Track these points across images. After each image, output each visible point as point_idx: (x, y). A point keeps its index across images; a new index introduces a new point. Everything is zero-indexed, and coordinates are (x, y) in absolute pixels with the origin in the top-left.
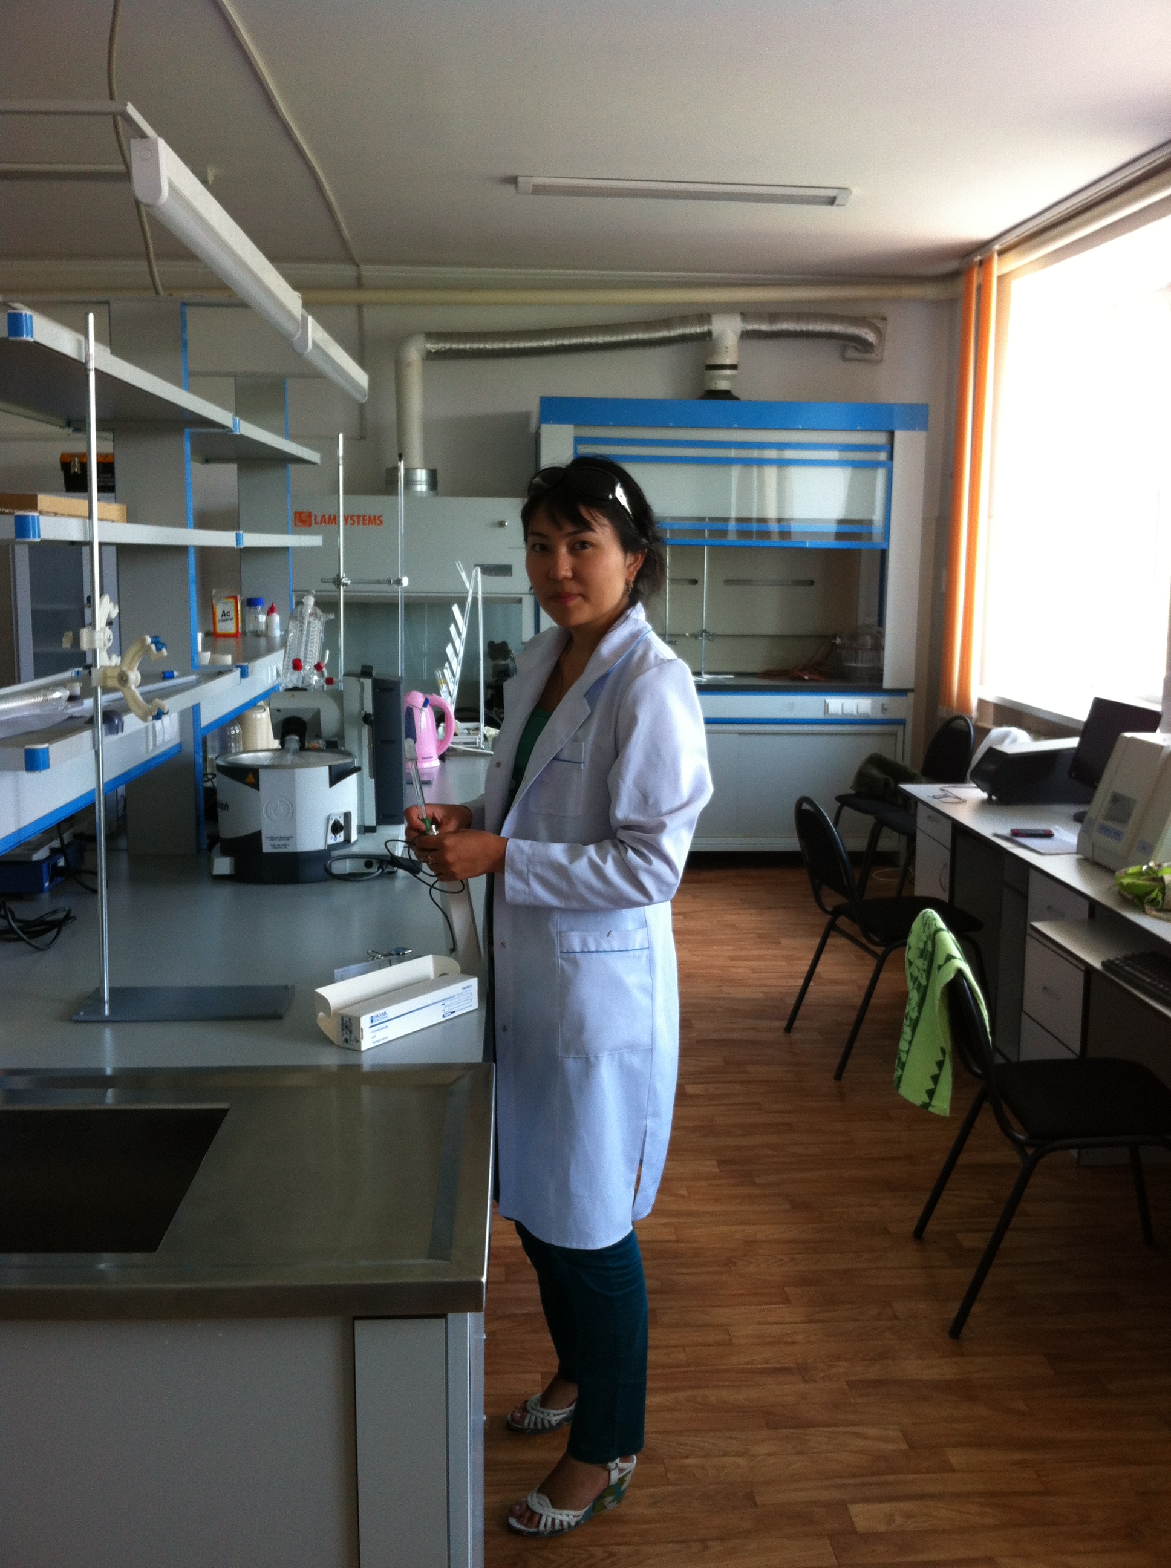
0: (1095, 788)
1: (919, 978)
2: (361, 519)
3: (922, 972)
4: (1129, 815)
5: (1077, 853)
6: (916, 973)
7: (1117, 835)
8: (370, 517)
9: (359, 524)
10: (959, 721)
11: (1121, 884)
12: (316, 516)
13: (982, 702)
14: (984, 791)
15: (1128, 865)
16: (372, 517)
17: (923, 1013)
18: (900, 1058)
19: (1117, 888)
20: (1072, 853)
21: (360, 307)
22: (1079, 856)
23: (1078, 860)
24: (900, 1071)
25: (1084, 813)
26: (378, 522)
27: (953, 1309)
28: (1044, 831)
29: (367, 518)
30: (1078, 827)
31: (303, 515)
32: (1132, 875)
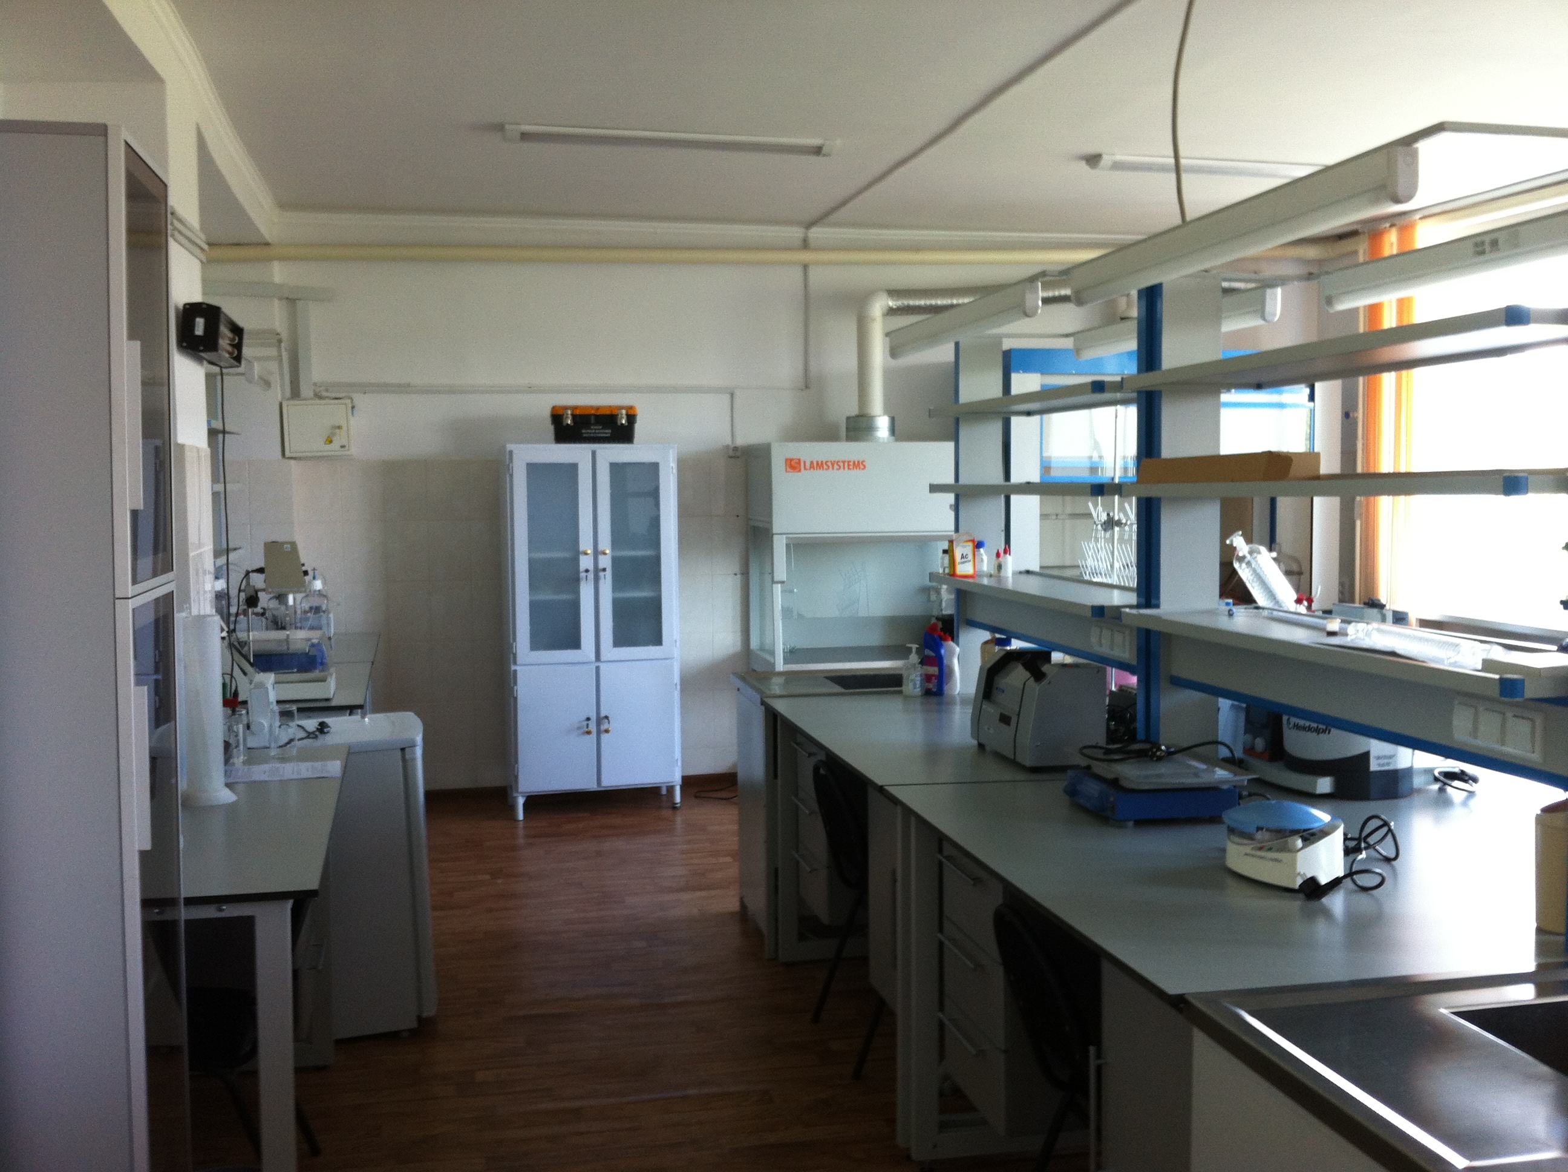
2: (846, 464)
8: (854, 462)
9: (844, 468)
12: (805, 462)
16: (856, 463)
21: (806, 267)
26: (862, 467)
29: (851, 464)
31: (793, 463)
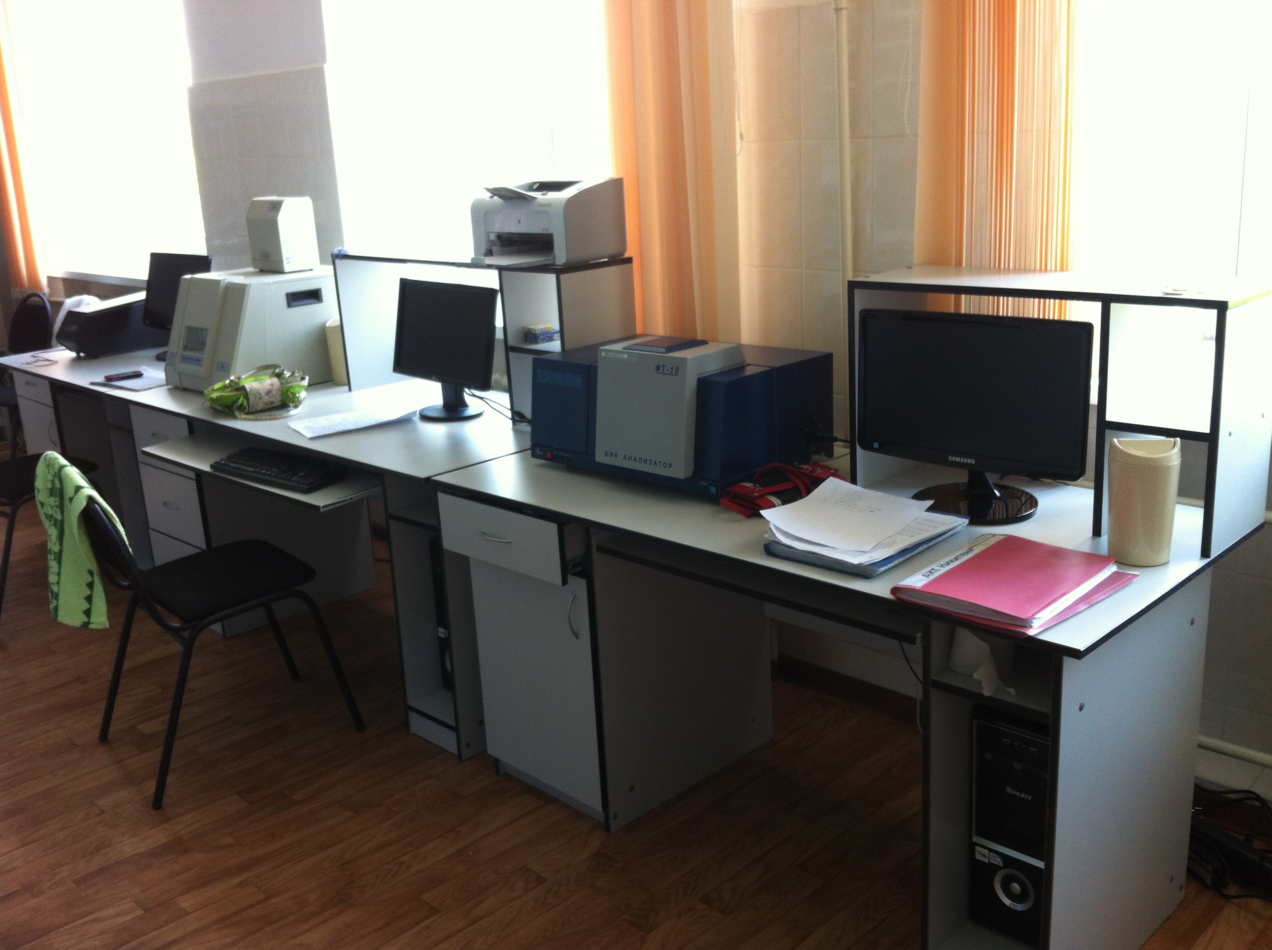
0: (170, 330)
1: (54, 515)
3: (55, 508)
4: (204, 344)
5: (167, 384)
6: (50, 511)
7: (198, 361)
10: (33, 299)
11: (212, 399)
13: (51, 279)
14: (71, 350)
15: (212, 384)
17: (65, 546)
18: (52, 591)
19: (208, 404)
20: (163, 385)
22: (170, 387)
23: (169, 389)
24: (56, 602)
25: (165, 353)
27: (151, 787)
28: (135, 372)
30: (163, 364)
32: (218, 390)
